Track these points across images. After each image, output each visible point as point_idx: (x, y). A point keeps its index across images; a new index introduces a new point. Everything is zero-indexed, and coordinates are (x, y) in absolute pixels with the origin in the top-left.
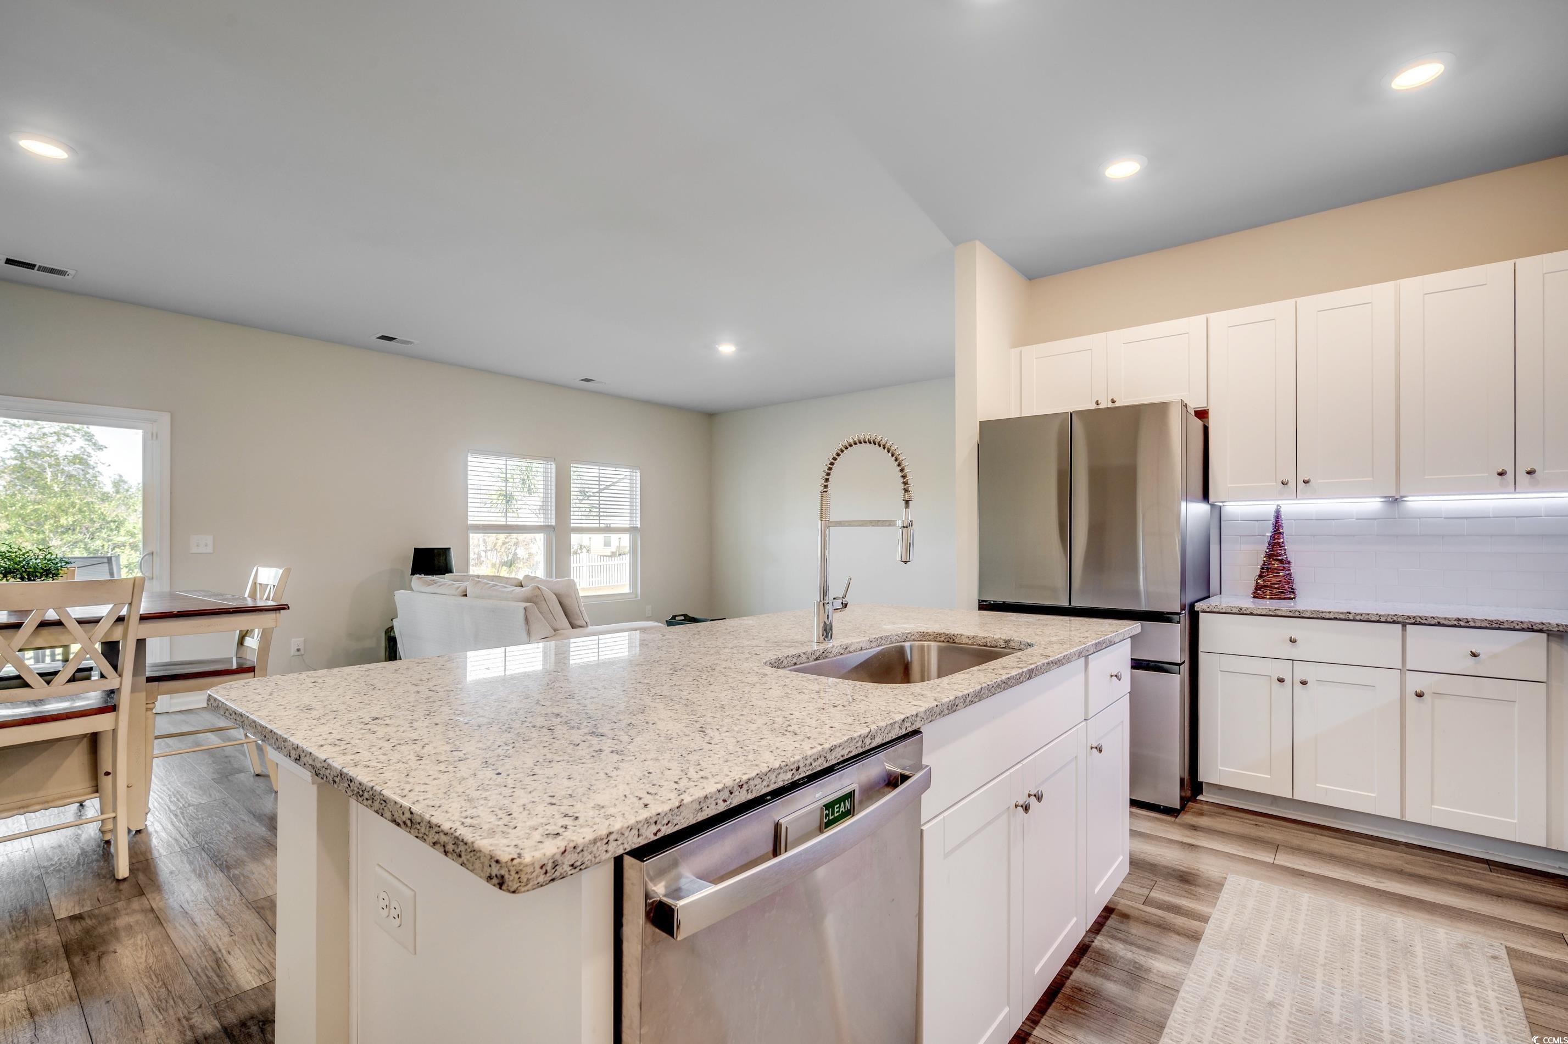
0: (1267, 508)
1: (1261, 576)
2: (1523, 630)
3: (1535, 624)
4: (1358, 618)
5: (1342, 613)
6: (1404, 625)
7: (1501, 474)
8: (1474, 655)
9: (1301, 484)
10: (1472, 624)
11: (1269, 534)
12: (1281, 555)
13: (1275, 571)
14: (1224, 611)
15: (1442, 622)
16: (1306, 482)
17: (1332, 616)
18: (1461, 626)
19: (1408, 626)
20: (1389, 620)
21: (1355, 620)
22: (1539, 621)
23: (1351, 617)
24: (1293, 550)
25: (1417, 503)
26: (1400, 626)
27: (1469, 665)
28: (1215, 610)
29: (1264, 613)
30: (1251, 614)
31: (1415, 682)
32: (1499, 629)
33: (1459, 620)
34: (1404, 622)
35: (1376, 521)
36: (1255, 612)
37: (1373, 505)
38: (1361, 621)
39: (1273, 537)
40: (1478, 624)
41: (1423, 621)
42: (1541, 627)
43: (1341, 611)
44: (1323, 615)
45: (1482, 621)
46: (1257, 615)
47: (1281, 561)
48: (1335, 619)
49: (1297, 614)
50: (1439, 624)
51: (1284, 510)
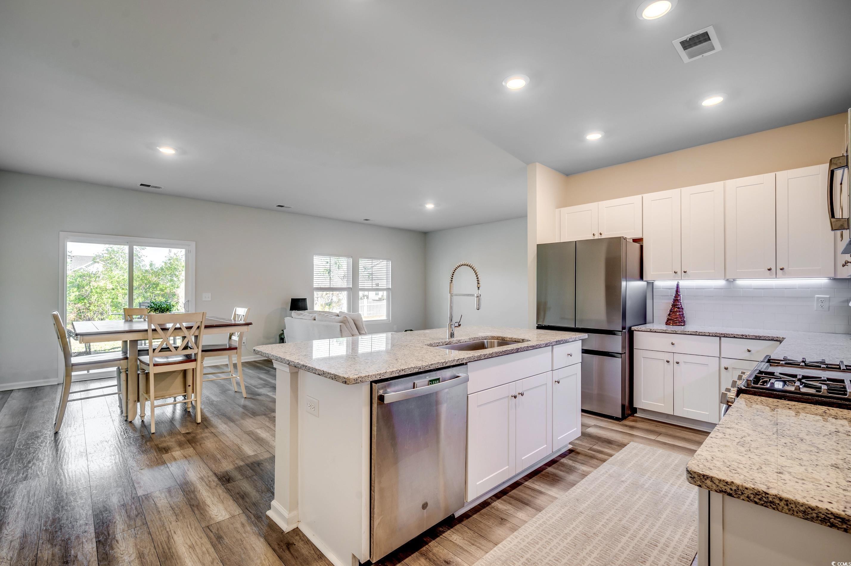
0: (673, 284)
1: (669, 315)
2: (767, 340)
3: (774, 337)
4: (701, 334)
5: (694, 332)
6: (720, 338)
7: (770, 270)
8: (748, 351)
9: (683, 273)
10: (747, 337)
11: (674, 295)
12: (679, 305)
13: (676, 312)
14: (644, 330)
15: (736, 336)
16: (686, 271)
17: (689, 333)
18: (743, 338)
19: (722, 338)
20: (713, 335)
21: (699, 335)
22: (776, 336)
23: (697, 333)
24: (684, 303)
25: (740, 282)
26: (718, 338)
27: (746, 356)
28: (640, 330)
29: (661, 331)
30: (656, 332)
31: (724, 363)
32: (758, 339)
33: (743, 335)
34: (720, 336)
35: (721, 290)
36: (657, 331)
37: (721, 283)
38: (701, 335)
39: (676, 297)
40: (749, 337)
41: (728, 336)
43: (693, 331)
44: (686, 333)
45: (751, 336)
46: (658, 332)
47: (679, 308)
48: (691, 334)
49: (675, 332)
50: (734, 337)
51: (680, 284)
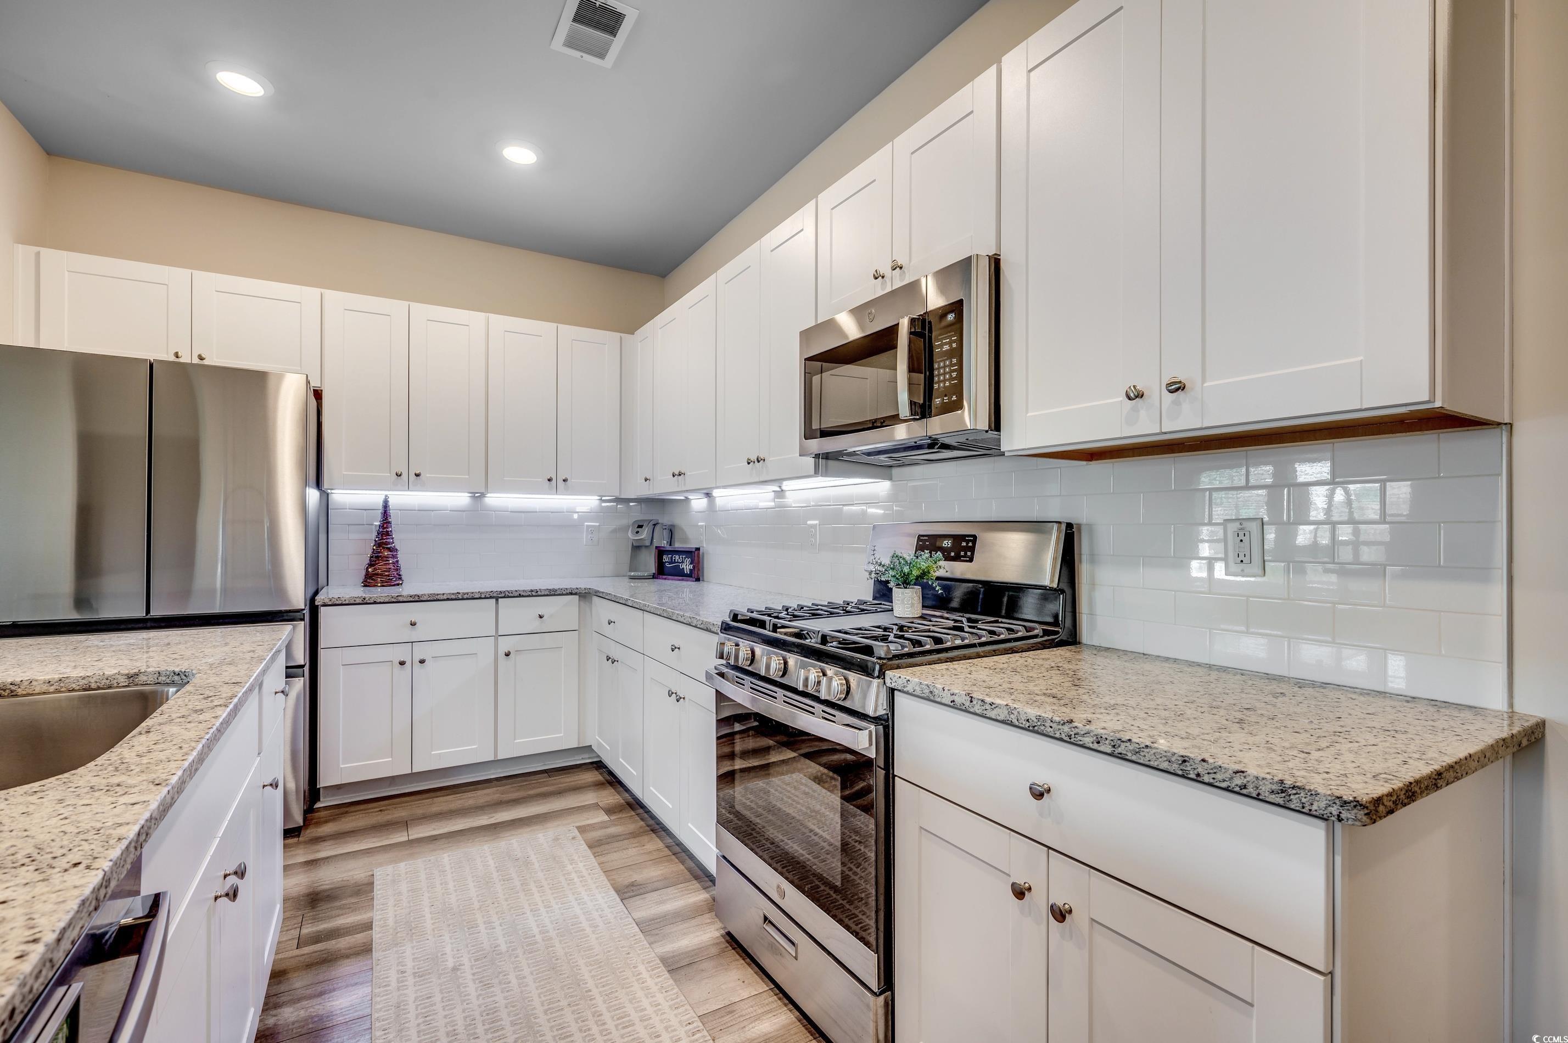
0: (374, 498)
1: (370, 565)
2: (567, 594)
3: (574, 589)
4: (465, 596)
5: (453, 594)
6: (497, 599)
7: (549, 480)
8: (541, 617)
9: (412, 477)
10: (539, 593)
11: (378, 523)
12: (389, 543)
13: (385, 559)
14: (347, 602)
15: (522, 594)
16: (417, 475)
17: (445, 597)
18: (533, 596)
19: (499, 599)
20: (488, 596)
21: (463, 599)
22: (575, 587)
23: (460, 596)
24: (399, 539)
25: (495, 499)
26: (494, 600)
27: (536, 625)
28: (337, 602)
29: (387, 600)
30: (375, 603)
31: (505, 644)
32: (555, 595)
33: (532, 591)
34: (497, 596)
35: (465, 513)
36: (379, 601)
37: (461, 499)
38: (467, 599)
39: (382, 526)
40: (543, 593)
41: (510, 595)
42: (576, 591)
43: (452, 592)
44: (438, 597)
45: (545, 590)
46: (380, 603)
47: (389, 549)
48: (448, 599)
49: (417, 599)
50: (520, 596)
51: (391, 502)
